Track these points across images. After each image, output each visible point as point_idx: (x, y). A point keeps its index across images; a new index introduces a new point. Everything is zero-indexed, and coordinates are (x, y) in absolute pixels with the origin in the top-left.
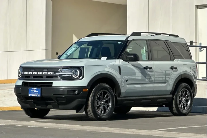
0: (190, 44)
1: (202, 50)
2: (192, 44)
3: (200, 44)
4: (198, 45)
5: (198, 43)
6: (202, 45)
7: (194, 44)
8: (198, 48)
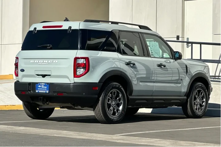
0: (177, 39)
1: (189, 46)
2: (179, 39)
3: (188, 39)
4: (185, 41)
5: (185, 38)
6: (190, 41)
7: (180, 39)
8: (185, 43)
